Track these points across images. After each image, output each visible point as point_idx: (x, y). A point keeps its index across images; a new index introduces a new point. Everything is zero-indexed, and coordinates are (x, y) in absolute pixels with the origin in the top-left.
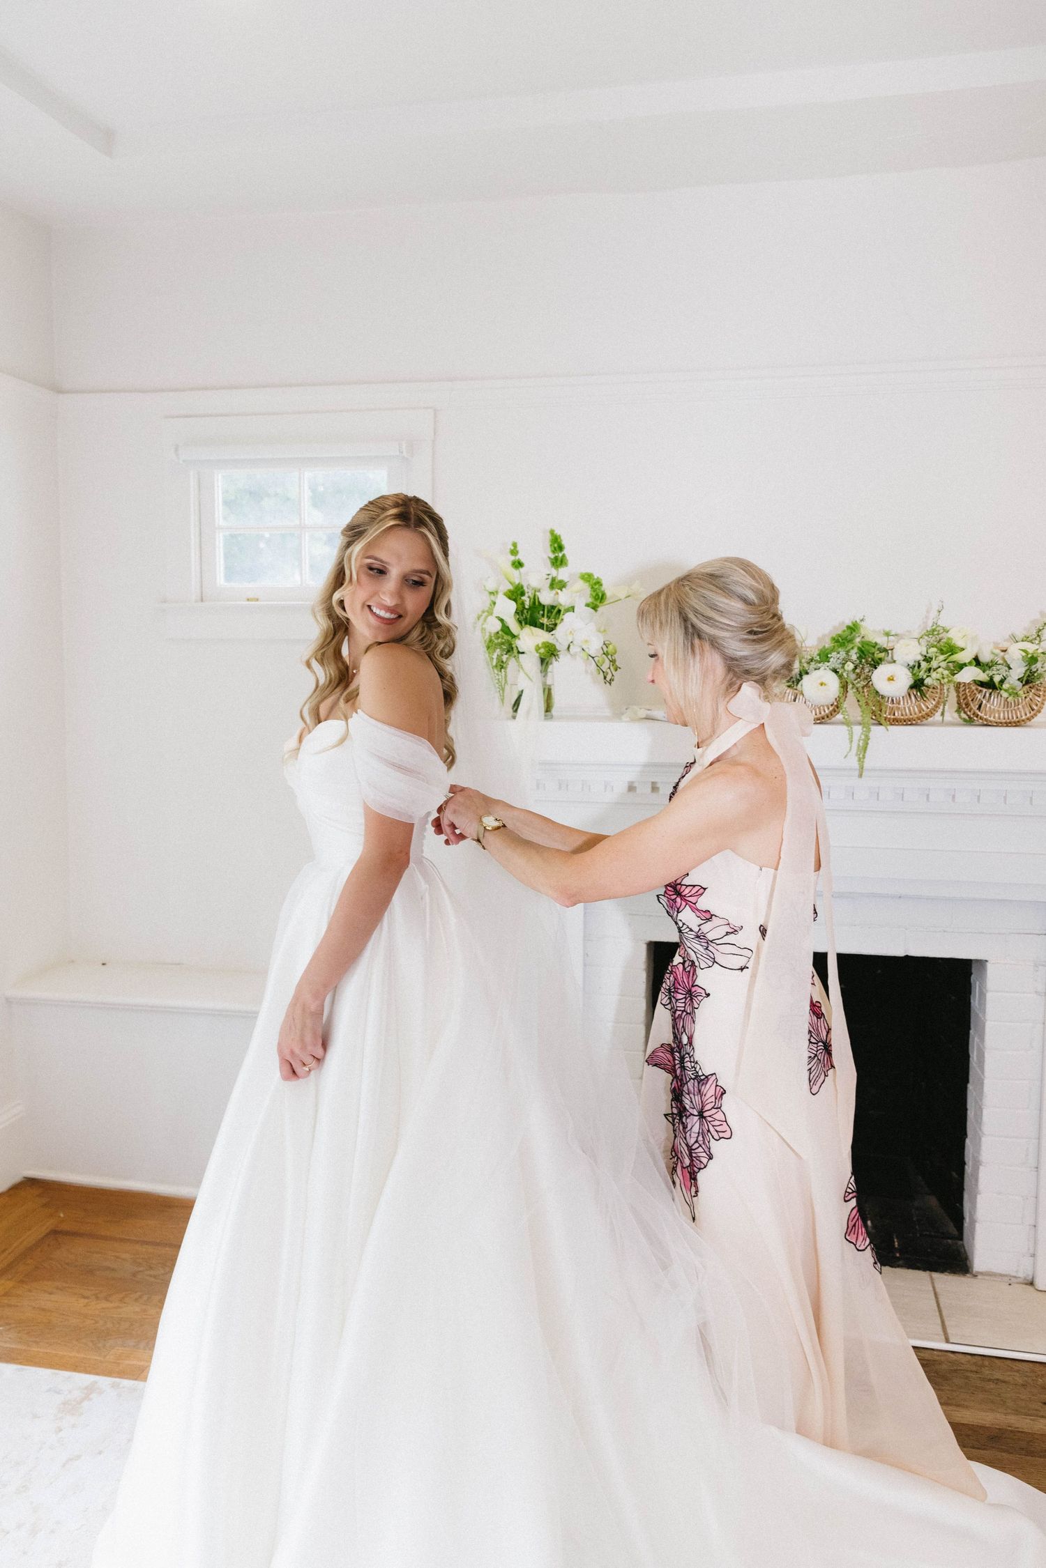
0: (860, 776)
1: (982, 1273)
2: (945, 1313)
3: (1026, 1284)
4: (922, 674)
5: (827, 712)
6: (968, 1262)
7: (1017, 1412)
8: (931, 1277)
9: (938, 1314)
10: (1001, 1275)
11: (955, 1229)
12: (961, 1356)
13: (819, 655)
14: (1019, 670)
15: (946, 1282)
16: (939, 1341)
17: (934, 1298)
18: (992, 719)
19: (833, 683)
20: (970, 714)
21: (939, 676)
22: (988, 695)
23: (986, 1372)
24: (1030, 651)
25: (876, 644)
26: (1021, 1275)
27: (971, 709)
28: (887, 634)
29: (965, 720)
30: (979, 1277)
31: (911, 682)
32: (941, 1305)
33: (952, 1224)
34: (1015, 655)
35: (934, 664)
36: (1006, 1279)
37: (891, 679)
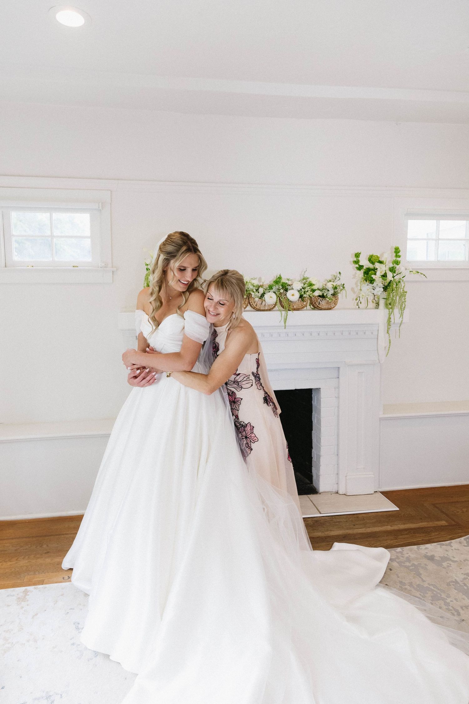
0: (285, 328)
1: (322, 492)
2: (316, 506)
3: (336, 493)
4: (303, 293)
5: (272, 307)
6: (316, 490)
7: (347, 529)
8: (308, 497)
9: (314, 506)
10: (328, 492)
11: (309, 481)
12: (326, 517)
13: (269, 287)
14: (332, 292)
15: (312, 497)
16: (319, 514)
17: (311, 502)
18: (323, 308)
19: (274, 297)
20: (315, 307)
21: (309, 294)
22: (321, 300)
23: (335, 520)
24: (335, 285)
25: (287, 283)
26: (334, 491)
27: (316, 304)
28: (288, 280)
29: (312, 308)
30: (322, 494)
31: (299, 296)
32: (314, 503)
33: (307, 480)
34: (330, 286)
35: (306, 290)
36: (329, 493)
37: (293, 295)
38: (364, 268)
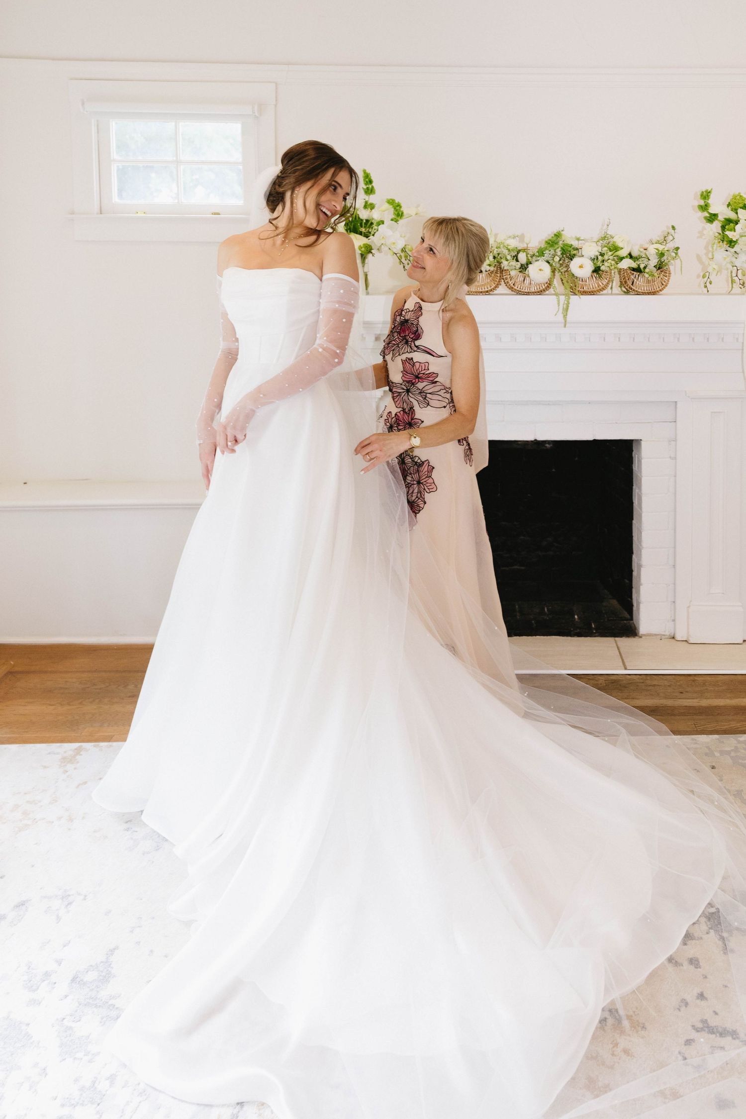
0: (565, 326)
1: (644, 635)
2: (623, 656)
3: (670, 638)
4: (599, 264)
5: (544, 287)
6: (636, 631)
7: (666, 698)
8: (615, 640)
9: (619, 657)
10: (656, 635)
11: (628, 615)
12: (634, 676)
13: (538, 252)
14: (654, 261)
15: (624, 642)
16: (622, 669)
17: (617, 649)
18: (640, 290)
19: (547, 269)
20: (628, 289)
21: (609, 265)
22: (637, 276)
23: (649, 682)
24: (660, 249)
25: (572, 245)
26: (667, 633)
27: (628, 285)
28: (578, 239)
29: (624, 292)
30: (643, 638)
31: (593, 268)
32: (622, 652)
33: (626, 613)
34: (652, 251)
35: (606, 257)
36: (659, 637)
37: (581, 267)
38: (721, 218)
